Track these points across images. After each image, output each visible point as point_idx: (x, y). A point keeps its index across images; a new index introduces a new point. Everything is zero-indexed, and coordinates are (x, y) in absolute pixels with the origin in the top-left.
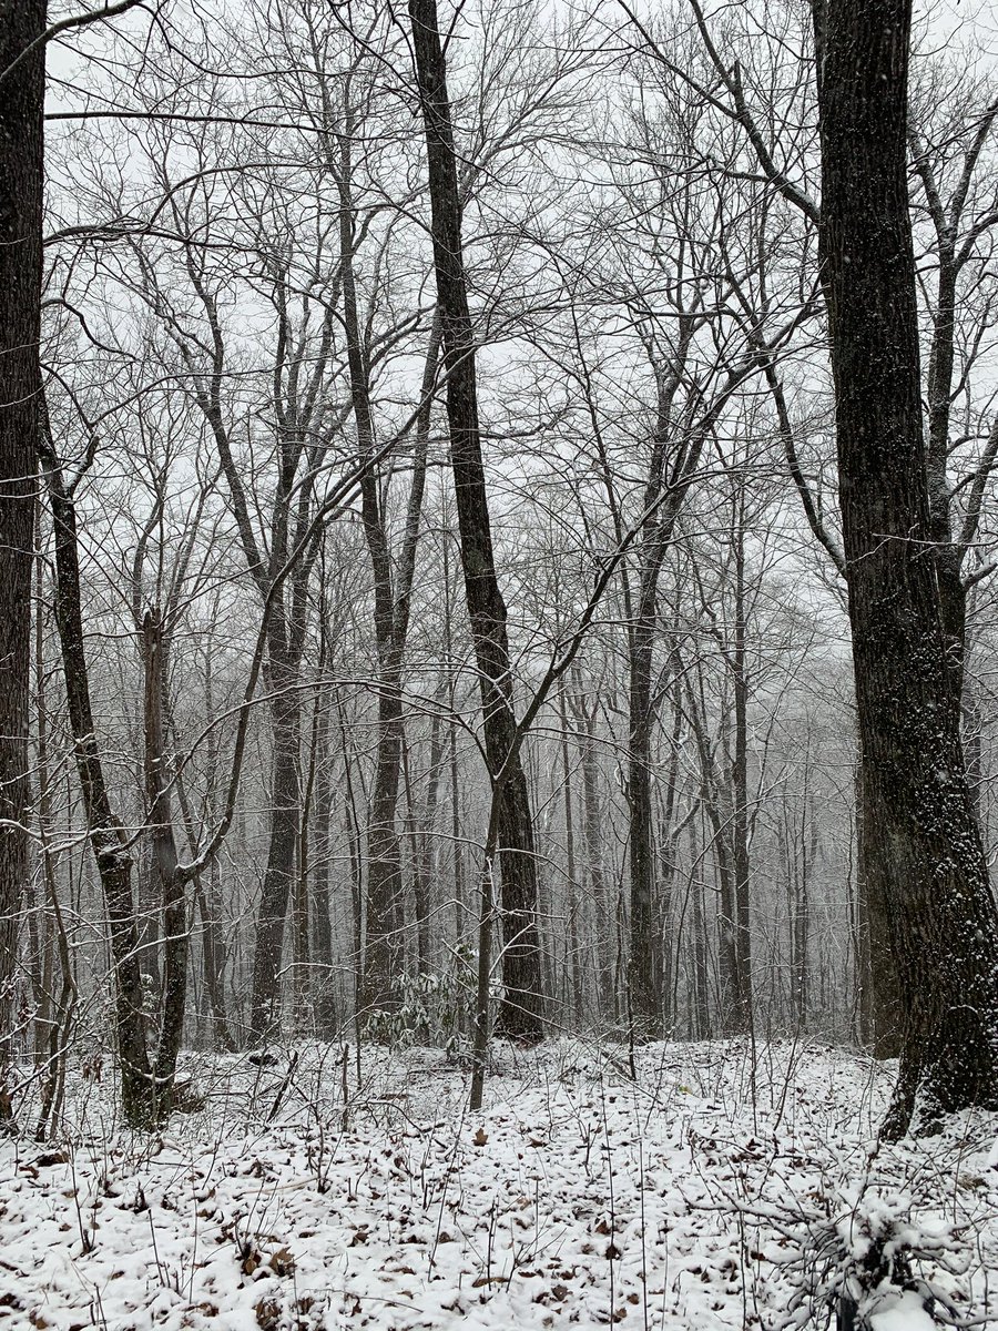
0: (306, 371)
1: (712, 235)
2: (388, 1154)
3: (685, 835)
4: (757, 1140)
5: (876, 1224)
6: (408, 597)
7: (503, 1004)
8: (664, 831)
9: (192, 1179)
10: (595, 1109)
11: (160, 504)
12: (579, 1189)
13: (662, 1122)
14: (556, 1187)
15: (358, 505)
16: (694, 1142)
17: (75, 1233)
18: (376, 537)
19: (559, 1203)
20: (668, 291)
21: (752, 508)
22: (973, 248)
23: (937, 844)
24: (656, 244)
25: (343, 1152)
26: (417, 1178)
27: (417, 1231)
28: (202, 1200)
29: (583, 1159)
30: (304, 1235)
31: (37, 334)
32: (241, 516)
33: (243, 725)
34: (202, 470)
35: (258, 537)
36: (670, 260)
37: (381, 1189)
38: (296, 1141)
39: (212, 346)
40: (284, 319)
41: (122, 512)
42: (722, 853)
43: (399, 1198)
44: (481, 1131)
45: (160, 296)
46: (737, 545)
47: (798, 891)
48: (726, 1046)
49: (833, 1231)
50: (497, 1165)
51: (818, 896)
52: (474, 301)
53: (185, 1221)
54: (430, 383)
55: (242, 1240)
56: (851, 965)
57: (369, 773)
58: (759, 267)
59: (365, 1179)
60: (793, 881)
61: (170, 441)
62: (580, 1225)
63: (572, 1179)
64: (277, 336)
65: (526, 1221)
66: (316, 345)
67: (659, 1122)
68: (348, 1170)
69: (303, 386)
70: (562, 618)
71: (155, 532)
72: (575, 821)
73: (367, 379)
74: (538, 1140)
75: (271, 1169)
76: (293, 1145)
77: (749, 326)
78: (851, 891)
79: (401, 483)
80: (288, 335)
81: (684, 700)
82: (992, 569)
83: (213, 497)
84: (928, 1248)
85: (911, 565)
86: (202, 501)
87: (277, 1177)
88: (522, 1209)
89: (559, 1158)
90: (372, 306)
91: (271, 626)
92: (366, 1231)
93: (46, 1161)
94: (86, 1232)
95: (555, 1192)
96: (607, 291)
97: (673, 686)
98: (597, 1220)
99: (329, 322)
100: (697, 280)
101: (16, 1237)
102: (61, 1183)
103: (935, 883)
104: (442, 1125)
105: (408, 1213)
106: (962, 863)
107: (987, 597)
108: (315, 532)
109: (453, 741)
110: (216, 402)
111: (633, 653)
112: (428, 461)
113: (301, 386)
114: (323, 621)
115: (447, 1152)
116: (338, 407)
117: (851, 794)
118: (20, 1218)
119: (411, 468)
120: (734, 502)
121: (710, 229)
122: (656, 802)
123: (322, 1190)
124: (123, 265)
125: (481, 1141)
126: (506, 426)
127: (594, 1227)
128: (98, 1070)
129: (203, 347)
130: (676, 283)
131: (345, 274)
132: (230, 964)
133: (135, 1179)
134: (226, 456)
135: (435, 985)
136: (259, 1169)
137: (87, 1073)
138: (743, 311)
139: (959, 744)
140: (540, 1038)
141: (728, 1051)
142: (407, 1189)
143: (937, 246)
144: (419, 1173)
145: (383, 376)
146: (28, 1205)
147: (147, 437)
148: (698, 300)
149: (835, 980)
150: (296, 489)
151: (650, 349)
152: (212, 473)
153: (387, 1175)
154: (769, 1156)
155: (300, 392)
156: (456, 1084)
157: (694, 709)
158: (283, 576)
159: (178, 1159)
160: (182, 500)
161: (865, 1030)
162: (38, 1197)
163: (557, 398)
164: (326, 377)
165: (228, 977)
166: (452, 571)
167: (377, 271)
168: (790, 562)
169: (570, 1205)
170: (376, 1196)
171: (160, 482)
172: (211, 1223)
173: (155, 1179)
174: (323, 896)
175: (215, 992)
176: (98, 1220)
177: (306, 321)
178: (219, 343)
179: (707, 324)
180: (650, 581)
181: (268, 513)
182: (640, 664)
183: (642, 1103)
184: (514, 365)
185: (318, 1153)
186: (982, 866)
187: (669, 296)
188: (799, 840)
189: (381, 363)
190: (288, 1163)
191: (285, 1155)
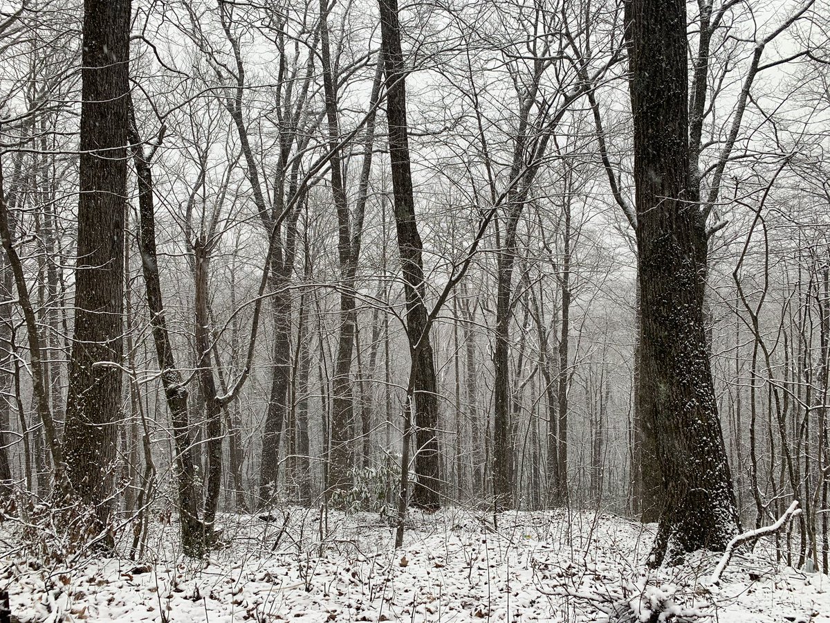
0: (297, 89)
1: (557, 8)
2: (348, 570)
3: (528, 387)
4: (573, 565)
5: (655, 602)
6: (360, 235)
7: (416, 485)
8: (516, 384)
9: (228, 582)
10: (473, 547)
11: (203, 172)
12: (465, 591)
13: (515, 554)
14: (451, 590)
15: (329, 176)
16: (535, 565)
17: (157, 613)
18: (340, 197)
19: (453, 599)
20: (528, 43)
21: (577, 184)
22: (721, 20)
23: (687, 390)
24: (521, 13)
25: (320, 568)
26: (366, 584)
27: (367, 614)
28: (234, 595)
29: (467, 575)
30: (298, 616)
31: (127, 55)
32: (254, 181)
33: (257, 311)
34: (229, 152)
35: (265, 196)
36: (529, 24)
37: (343, 590)
38: (291, 561)
39: (236, 72)
40: (283, 56)
41: (179, 177)
42: (551, 398)
43: (354, 595)
44: (404, 558)
45: (203, 39)
46: (566, 207)
47: (597, 422)
48: (552, 514)
49: (628, 606)
50: (414, 578)
51: (609, 426)
52: (405, 46)
53: (224, 606)
54: (375, 99)
55: (260, 617)
56: (628, 469)
57: (334, 345)
58: (586, 29)
59: (334, 584)
60: (594, 417)
61: (210, 133)
62: (466, 612)
63: (460, 586)
64: (278, 67)
65: (433, 609)
66: (303, 73)
67: (513, 555)
68: (323, 579)
69: (295, 99)
70: (455, 251)
71: (200, 191)
72: (461, 378)
73: (336, 95)
74: (439, 564)
75: (276, 577)
76: (289, 564)
77: (578, 66)
78: (630, 423)
79: (356, 163)
80: (285, 66)
81: (530, 303)
82: (725, 224)
83: (236, 170)
84: (686, 616)
85: (678, 217)
86: (229, 172)
87: (280, 582)
88: (430, 602)
89: (453, 574)
90: (339, 49)
91: (274, 252)
92: (335, 614)
93: (137, 571)
94: (164, 612)
95: (450, 593)
96: (489, 42)
97: (524, 295)
98: (476, 610)
99: (311, 58)
100: (546, 36)
101: (120, 615)
102: (147, 584)
103: (685, 414)
104: (380, 555)
105: (361, 604)
106: (702, 402)
107: (721, 242)
108: (301, 193)
109: (387, 327)
110: (239, 109)
111: (500, 272)
112: (374, 149)
113: (293, 99)
114: (307, 249)
115: (384, 570)
116: (318, 113)
117: (632, 363)
118: (122, 603)
119: (362, 153)
120: (565, 180)
121: (556, 4)
122: (511, 367)
123: (308, 590)
124: (180, 17)
125: (404, 564)
126: (422, 127)
127: (474, 613)
128: (169, 517)
129: (231, 73)
130: (532, 38)
131: (323, 28)
132: (246, 462)
133: (194, 581)
134: (245, 143)
135: (374, 474)
136: (269, 578)
137: (162, 519)
138: (575, 57)
139: (703, 329)
140: (437, 508)
141: (552, 517)
142: (360, 590)
143: (698, 18)
144: (367, 581)
145: (345, 95)
146: (127, 596)
147: (195, 129)
148: (547, 50)
149: (617, 478)
150: (289, 165)
151: (515, 80)
152: (236, 154)
153: (348, 582)
154: (581, 574)
155: (292, 103)
156: (386, 534)
157: (537, 309)
158: (281, 220)
159: (219, 571)
160: (217, 172)
161: (636, 506)
162: (133, 591)
163: (456, 110)
164: (309, 94)
165: (244, 470)
166: (387, 220)
167: (343, 26)
168: (599, 219)
169: (460, 600)
170: (341, 594)
171: (203, 159)
172: (240, 608)
173: (205, 582)
174: (304, 420)
175: (237, 478)
176: (171, 605)
177: (297, 58)
178: (241, 71)
179: (552, 65)
180: (512, 228)
181: (272, 180)
182: (504, 280)
183: (502, 544)
184: (429, 89)
185: (305, 569)
186: (714, 404)
187: (528, 47)
188: (598, 391)
189: (344, 86)
190: (287, 574)
191: (284, 570)
